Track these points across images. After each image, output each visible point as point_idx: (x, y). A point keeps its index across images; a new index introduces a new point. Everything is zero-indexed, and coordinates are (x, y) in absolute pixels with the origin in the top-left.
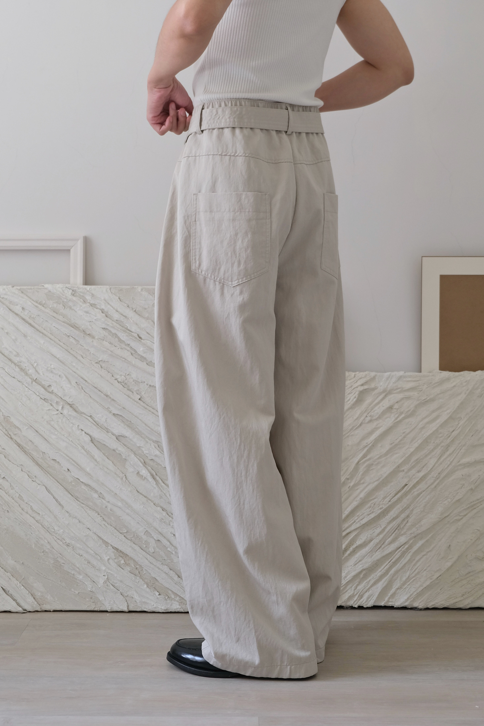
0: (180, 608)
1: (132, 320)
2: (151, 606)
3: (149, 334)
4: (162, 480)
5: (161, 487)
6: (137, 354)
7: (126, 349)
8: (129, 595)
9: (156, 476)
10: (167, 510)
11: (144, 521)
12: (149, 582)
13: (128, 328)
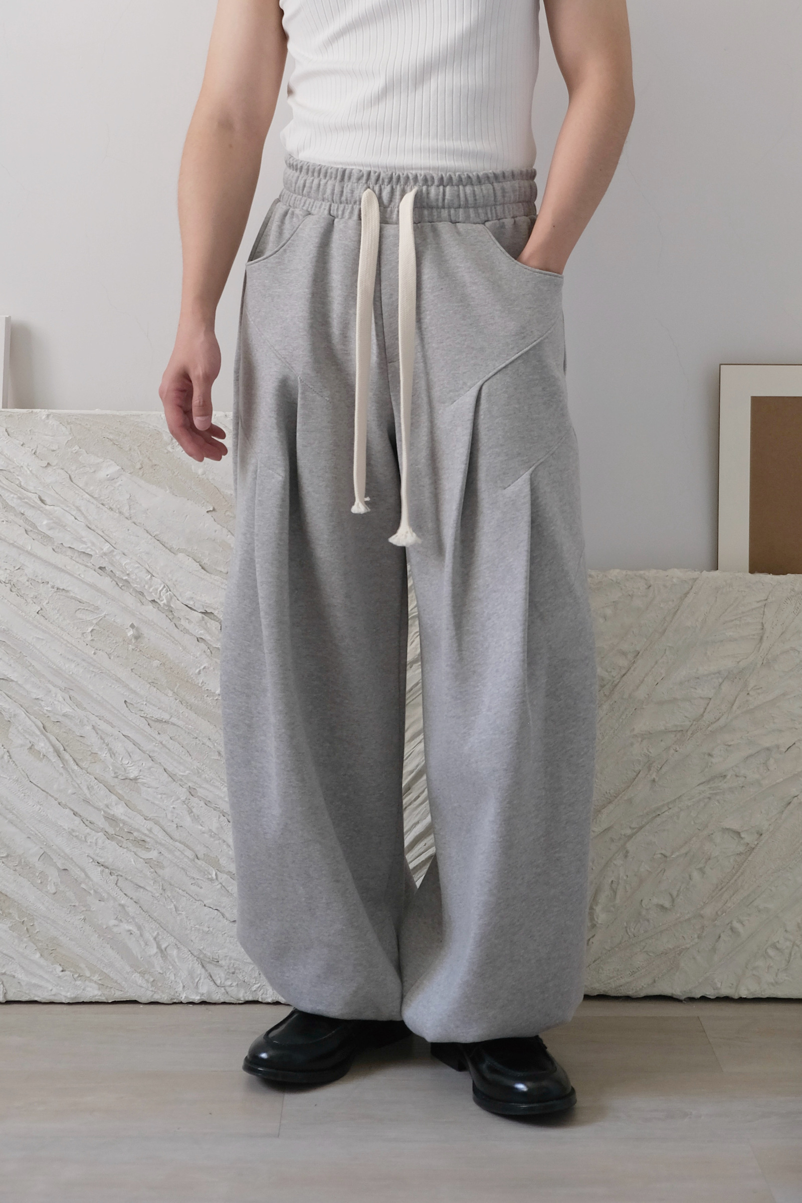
0: (101, 996)
1: (29, 469)
2: (47, 992)
3: (60, 495)
4: (74, 760)
5: (73, 772)
6: (36, 531)
7: (16, 523)
8: (8, 973)
9: (63, 751)
10: (81, 815)
11: (39, 834)
12: (46, 948)
13: (22, 484)
